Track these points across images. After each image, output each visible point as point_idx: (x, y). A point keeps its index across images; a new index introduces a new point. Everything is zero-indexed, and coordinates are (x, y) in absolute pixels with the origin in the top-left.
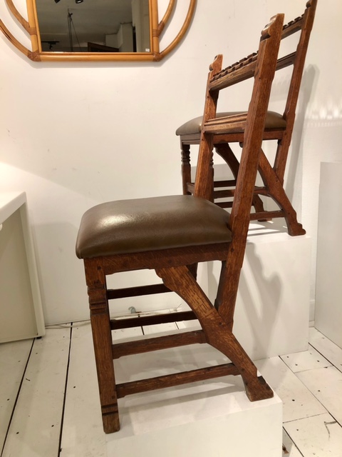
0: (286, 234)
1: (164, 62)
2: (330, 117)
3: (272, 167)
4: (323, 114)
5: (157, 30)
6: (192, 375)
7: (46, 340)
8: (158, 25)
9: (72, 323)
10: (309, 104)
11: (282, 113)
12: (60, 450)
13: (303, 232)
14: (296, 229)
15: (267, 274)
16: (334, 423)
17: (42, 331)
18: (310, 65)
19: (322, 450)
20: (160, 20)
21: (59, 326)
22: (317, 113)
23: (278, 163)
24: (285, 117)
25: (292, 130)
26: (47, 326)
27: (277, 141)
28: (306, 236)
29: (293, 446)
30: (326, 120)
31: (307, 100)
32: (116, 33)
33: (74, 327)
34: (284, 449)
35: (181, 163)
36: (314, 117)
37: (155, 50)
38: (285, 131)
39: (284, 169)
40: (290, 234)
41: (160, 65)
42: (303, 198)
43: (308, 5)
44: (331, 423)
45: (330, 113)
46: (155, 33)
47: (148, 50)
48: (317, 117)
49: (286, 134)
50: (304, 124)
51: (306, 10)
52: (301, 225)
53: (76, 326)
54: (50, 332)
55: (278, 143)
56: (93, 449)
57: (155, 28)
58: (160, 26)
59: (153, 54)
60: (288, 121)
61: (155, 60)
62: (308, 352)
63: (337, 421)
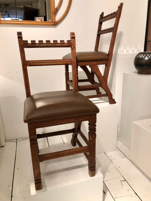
0: (108, 103)
1: (58, 26)
2: (128, 54)
3: (103, 76)
4: (125, 52)
5: (54, 12)
7: (6, 148)
8: (55, 9)
9: (17, 139)
10: (119, 48)
11: (107, 52)
12: (12, 196)
13: (115, 103)
14: (112, 101)
16: (124, 181)
17: (3, 143)
18: (120, 31)
19: (119, 192)
20: (56, 7)
21: (11, 141)
22: (122, 52)
23: (105, 74)
24: (108, 55)
25: (111, 61)
26: (6, 141)
27: (105, 65)
28: (116, 104)
29: (108, 191)
30: (126, 55)
31: (118, 46)
32: (37, 2)
33: (18, 141)
34: (104, 192)
35: (65, 71)
36: (121, 53)
37: (53, 21)
39: (108, 77)
40: (110, 103)
41: (56, 27)
42: (116, 87)
43: (119, 7)
44: (123, 181)
45: (128, 52)
46: (53, 13)
47: (50, 20)
48: (122, 53)
49: (109, 62)
51: (118, 10)
52: (114, 100)
53: (19, 141)
54: (7, 143)
55: (106, 66)
56: (26, 196)
57: (53, 10)
58: (55, 10)
59: (52, 22)
60: (110, 57)
61: (53, 25)
62: (116, 151)
63: (125, 180)
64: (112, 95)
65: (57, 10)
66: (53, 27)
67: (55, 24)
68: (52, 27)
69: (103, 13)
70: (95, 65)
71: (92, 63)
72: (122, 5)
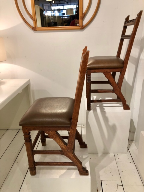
3: (117, 83)
5: (82, 17)
6: (59, 163)
8: (83, 14)
13: (129, 108)
14: (126, 107)
15: (111, 123)
20: (84, 12)
23: (119, 81)
25: (126, 69)
28: (130, 110)
37: (81, 25)
38: (123, 69)
41: (83, 31)
49: (123, 70)
50: (139, 61)
57: (81, 15)
60: (125, 65)
61: (80, 29)
62: (126, 154)
63: (122, 185)
64: (126, 101)
65: (85, 15)
66: (81, 31)
67: (83, 28)
68: (79, 31)
69: (128, 17)
70: (108, 72)
71: (105, 70)
72: (141, 12)
